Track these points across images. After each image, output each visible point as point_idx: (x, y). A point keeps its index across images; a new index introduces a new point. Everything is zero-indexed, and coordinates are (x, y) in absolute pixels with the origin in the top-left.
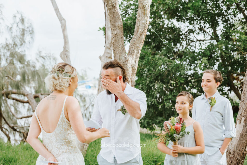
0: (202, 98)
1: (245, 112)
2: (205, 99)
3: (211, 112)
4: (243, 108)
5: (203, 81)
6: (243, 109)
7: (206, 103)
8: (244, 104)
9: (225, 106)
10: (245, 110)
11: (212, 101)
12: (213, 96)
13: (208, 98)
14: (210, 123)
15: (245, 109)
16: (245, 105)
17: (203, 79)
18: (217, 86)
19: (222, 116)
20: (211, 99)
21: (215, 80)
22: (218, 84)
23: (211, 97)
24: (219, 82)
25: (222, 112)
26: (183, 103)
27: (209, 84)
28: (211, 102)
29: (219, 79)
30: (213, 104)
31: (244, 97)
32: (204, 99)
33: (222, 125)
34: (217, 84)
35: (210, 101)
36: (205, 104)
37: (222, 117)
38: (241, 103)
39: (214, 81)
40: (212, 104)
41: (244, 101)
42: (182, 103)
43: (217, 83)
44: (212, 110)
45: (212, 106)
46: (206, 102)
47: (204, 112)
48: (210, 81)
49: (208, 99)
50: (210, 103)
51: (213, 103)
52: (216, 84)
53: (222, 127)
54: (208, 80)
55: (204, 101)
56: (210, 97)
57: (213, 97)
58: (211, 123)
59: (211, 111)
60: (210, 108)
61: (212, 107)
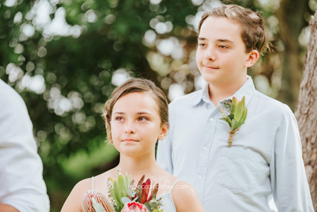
0: (198, 101)
1: (312, 149)
2: (208, 104)
3: (233, 148)
4: (308, 135)
5: (203, 45)
6: (307, 140)
7: (211, 119)
8: (309, 123)
9: (278, 130)
10: (312, 144)
11: (232, 111)
12: (238, 96)
13: (221, 101)
14: (227, 187)
15: (313, 140)
16: (314, 125)
17: (203, 39)
18: (249, 62)
19: (269, 165)
20: (229, 104)
21: (245, 42)
22: (254, 56)
23: (231, 98)
24: (256, 51)
25: (268, 150)
26: (141, 117)
27: (223, 57)
28: (231, 117)
29: (257, 38)
30: (236, 122)
31: (312, 100)
32: (204, 106)
33: (266, 195)
34: (251, 57)
35: (226, 113)
36: (209, 121)
37: (267, 169)
38: (301, 119)
39: (240, 46)
40: (233, 122)
41: (309, 113)
42: (140, 119)
43: (250, 54)
44: (234, 143)
45: (233, 130)
46: (212, 116)
47: (205, 148)
48: (227, 47)
49: (219, 104)
50: (227, 120)
51: (237, 118)
52: (247, 56)
53: (267, 203)
54: (222, 41)
55: (204, 112)
56: (228, 99)
57: (239, 99)
58: (231, 189)
59: (230, 144)
60: (225, 136)
61: (236, 132)
